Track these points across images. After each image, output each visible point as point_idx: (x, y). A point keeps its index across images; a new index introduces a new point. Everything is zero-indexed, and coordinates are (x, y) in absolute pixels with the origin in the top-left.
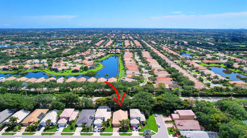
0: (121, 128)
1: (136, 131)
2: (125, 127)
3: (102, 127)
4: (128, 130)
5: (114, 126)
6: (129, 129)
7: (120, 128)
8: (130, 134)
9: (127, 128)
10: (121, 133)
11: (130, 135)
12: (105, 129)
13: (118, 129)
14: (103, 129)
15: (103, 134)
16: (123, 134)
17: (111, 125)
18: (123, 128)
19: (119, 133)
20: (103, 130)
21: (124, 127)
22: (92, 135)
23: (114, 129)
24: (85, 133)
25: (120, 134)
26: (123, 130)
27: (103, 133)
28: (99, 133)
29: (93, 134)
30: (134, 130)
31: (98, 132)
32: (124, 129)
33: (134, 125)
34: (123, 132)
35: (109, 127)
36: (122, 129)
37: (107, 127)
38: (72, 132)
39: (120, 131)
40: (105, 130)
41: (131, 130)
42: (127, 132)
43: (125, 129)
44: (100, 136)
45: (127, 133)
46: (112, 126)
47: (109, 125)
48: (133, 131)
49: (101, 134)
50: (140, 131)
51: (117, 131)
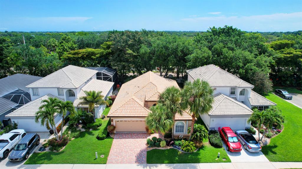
0: (159, 140)
2: (181, 134)
3: (52, 137)
4: (202, 147)
5: (118, 129)
6: (206, 143)
7: (150, 137)
9: (195, 141)
10: (163, 167)
12: (64, 142)
13: (141, 144)
14: (52, 143)
17: (103, 127)
18: (169, 136)
20: (54, 148)
21: (175, 133)
23: (117, 144)
26: (174, 152)
30: (236, 152)
31: (12, 161)
32: (173, 144)
33: (230, 123)
35: (90, 134)
36: (163, 143)
37: (82, 135)
40: (62, 149)
43: (184, 142)
45: (200, 167)
46: (106, 129)
47: (96, 128)
50: (274, 153)
51: (134, 159)
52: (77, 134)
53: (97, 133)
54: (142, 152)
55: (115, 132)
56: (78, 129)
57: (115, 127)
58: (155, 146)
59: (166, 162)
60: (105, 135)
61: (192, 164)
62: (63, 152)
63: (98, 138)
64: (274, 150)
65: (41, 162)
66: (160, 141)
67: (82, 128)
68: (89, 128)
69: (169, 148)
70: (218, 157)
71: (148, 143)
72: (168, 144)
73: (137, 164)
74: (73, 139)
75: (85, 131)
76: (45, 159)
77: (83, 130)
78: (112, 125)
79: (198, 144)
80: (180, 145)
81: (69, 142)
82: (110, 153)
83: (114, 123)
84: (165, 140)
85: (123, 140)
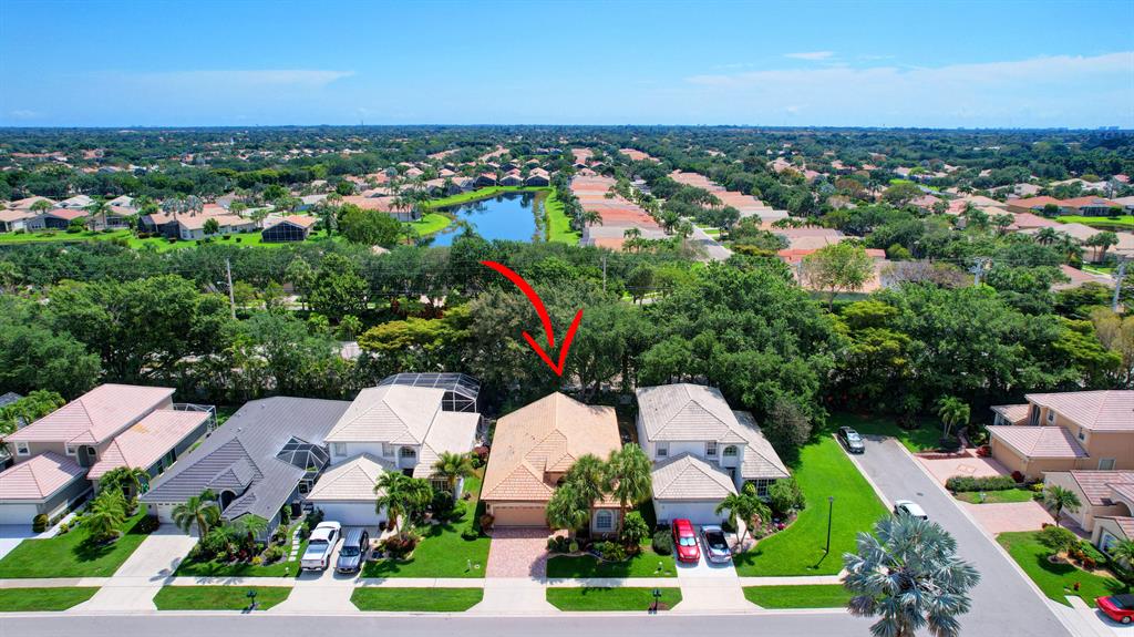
0: (568, 541)
1: (715, 563)
2: (605, 531)
3: (385, 535)
4: (638, 553)
5: (497, 522)
6: (646, 546)
7: (553, 537)
8: (657, 593)
9: (626, 543)
10: (571, 583)
11: (658, 601)
12: (410, 546)
13: (538, 547)
14: (390, 546)
15: (382, 596)
16: (585, 591)
17: (470, 517)
18: (584, 535)
19: (548, 585)
20: (398, 554)
21: (594, 528)
22: (266, 606)
23: (499, 547)
24: (215, 582)
25: (555, 597)
26: (590, 560)
27: (391, 582)
28: (350, 584)
29: (281, 594)
30: (691, 562)
31: (344, 573)
32: (591, 549)
33: (691, 513)
34: (584, 575)
35: (450, 529)
36: (574, 547)
37: (436, 532)
38: (81, 575)
39: (555, 565)
40: (410, 556)
41: (662, 561)
42: (625, 575)
43: (608, 545)
44: (353, 610)
45: (628, 582)
46: (476, 521)
47: (457, 518)
48: (680, 570)
49: (362, 599)
50: (751, 563)
51: (528, 570)
52: (427, 529)
53: (461, 528)
54: (539, 560)
55: (493, 526)
56: (426, 521)
57: (493, 518)
58: (561, 551)
59: (577, 575)
60: (476, 533)
61: (617, 579)
62: (412, 561)
63: (466, 537)
64: (753, 559)
65: (384, 574)
66: (569, 543)
67: (433, 517)
68: (446, 519)
69: (583, 554)
70: (659, 569)
71: (549, 547)
72: (582, 548)
73: (532, 578)
74: (422, 539)
75: (441, 525)
76: (388, 570)
77: (436, 522)
78: (489, 515)
79: (629, 549)
80: (601, 549)
81: (417, 544)
82: (489, 562)
83: (491, 511)
84: (578, 542)
85: (508, 540)
